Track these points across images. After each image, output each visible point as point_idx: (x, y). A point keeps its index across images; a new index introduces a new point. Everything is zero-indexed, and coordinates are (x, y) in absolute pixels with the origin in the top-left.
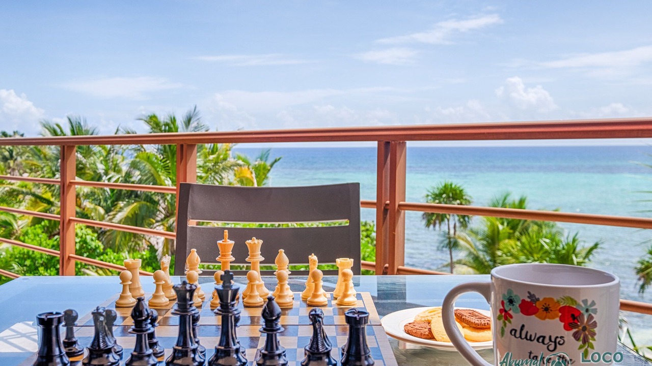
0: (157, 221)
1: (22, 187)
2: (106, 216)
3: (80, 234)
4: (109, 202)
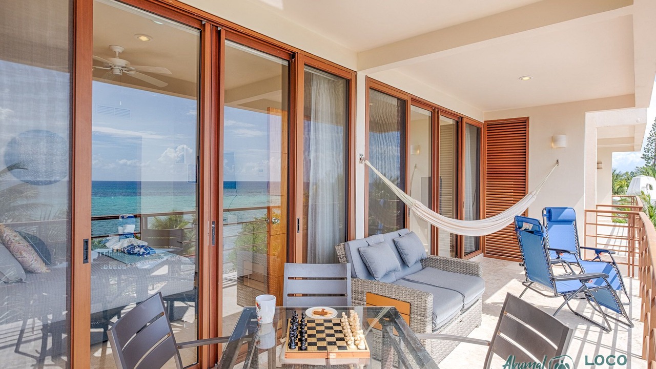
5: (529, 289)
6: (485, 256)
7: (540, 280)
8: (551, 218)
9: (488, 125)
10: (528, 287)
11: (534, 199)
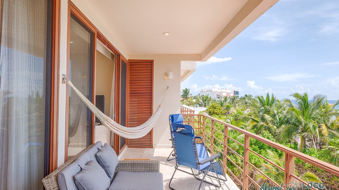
0: (298, 133)
1: (249, 116)
2: (277, 129)
3: (267, 135)
4: (278, 124)
5: (177, 170)
6: (128, 147)
7: (187, 165)
8: (173, 121)
9: (130, 63)
10: (176, 169)
11: (162, 109)
